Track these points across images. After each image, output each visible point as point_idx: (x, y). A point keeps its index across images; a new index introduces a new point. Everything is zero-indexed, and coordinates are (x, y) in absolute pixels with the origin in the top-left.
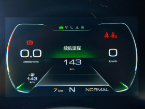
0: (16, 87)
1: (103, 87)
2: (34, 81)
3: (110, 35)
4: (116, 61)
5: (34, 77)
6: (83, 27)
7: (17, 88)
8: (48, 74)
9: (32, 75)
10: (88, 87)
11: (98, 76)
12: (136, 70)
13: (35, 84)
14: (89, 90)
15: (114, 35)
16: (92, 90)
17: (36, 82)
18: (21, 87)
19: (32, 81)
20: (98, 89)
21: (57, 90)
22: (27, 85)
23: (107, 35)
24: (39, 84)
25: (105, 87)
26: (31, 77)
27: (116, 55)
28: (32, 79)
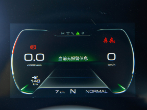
0: (20, 88)
1: (102, 89)
2: (37, 83)
3: (108, 40)
4: (114, 65)
5: (37, 79)
6: (83, 33)
7: (21, 90)
8: (51, 76)
9: (35, 78)
10: (88, 89)
11: (97, 78)
12: (133, 73)
13: (38, 86)
14: (89, 92)
15: (112, 40)
16: (91, 91)
17: (39, 84)
18: (25, 89)
19: (35, 83)
20: (97, 91)
21: (59, 92)
22: (31, 87)
23: (106, 41)
24: (42, 86)
25: (104, 89)
26: (34, 79)
27: (115, 59)
28: (36, 81)
